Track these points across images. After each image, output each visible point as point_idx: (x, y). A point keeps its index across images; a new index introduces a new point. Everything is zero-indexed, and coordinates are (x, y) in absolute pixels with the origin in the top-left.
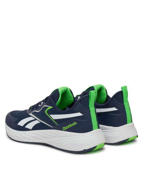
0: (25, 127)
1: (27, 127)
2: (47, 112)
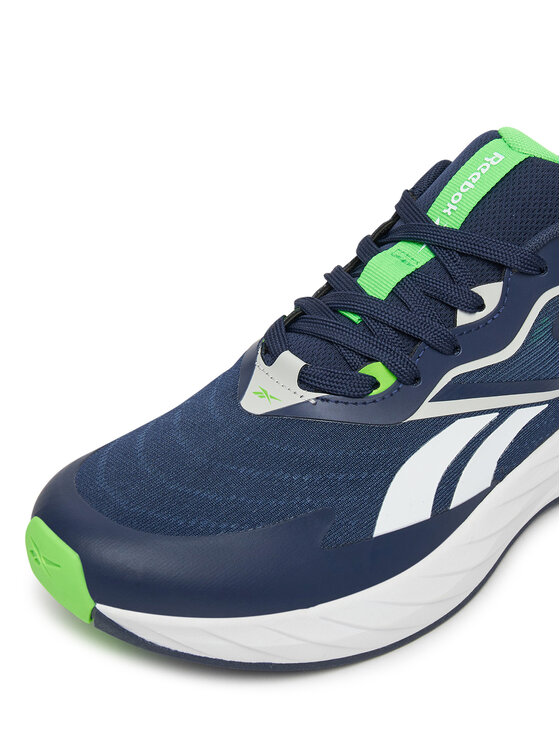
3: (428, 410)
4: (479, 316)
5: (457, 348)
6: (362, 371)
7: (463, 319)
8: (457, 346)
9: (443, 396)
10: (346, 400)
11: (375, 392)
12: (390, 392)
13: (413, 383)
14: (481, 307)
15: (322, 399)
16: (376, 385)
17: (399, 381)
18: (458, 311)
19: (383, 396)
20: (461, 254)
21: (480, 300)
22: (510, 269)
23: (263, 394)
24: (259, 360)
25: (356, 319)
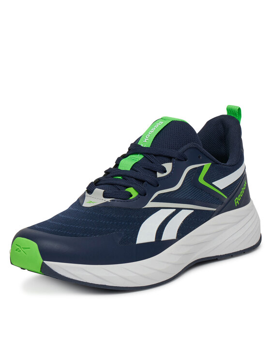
0: (162, 240)
1: (165, 237)
2: (205, 179)
3: (150, 205)
4: (165, 174)
5: (158, 185)
6: (126, 190)
7: (159, 175)
8: (158, 184)
9: (155, 200)
10: (121, 200)
11: (131, 198)
12: (136, 198)
13: (144, 195)
14: (165, 171)
15: (112, 200)
16: (131, 196)
17: (139, 194)
18: (157, 173)
19: (134, 199)
20: (155, 155)
21: (165, 168)
22: (174, 158)
23: (90, 202)
24: (87, 194)
25: (120, 177)
